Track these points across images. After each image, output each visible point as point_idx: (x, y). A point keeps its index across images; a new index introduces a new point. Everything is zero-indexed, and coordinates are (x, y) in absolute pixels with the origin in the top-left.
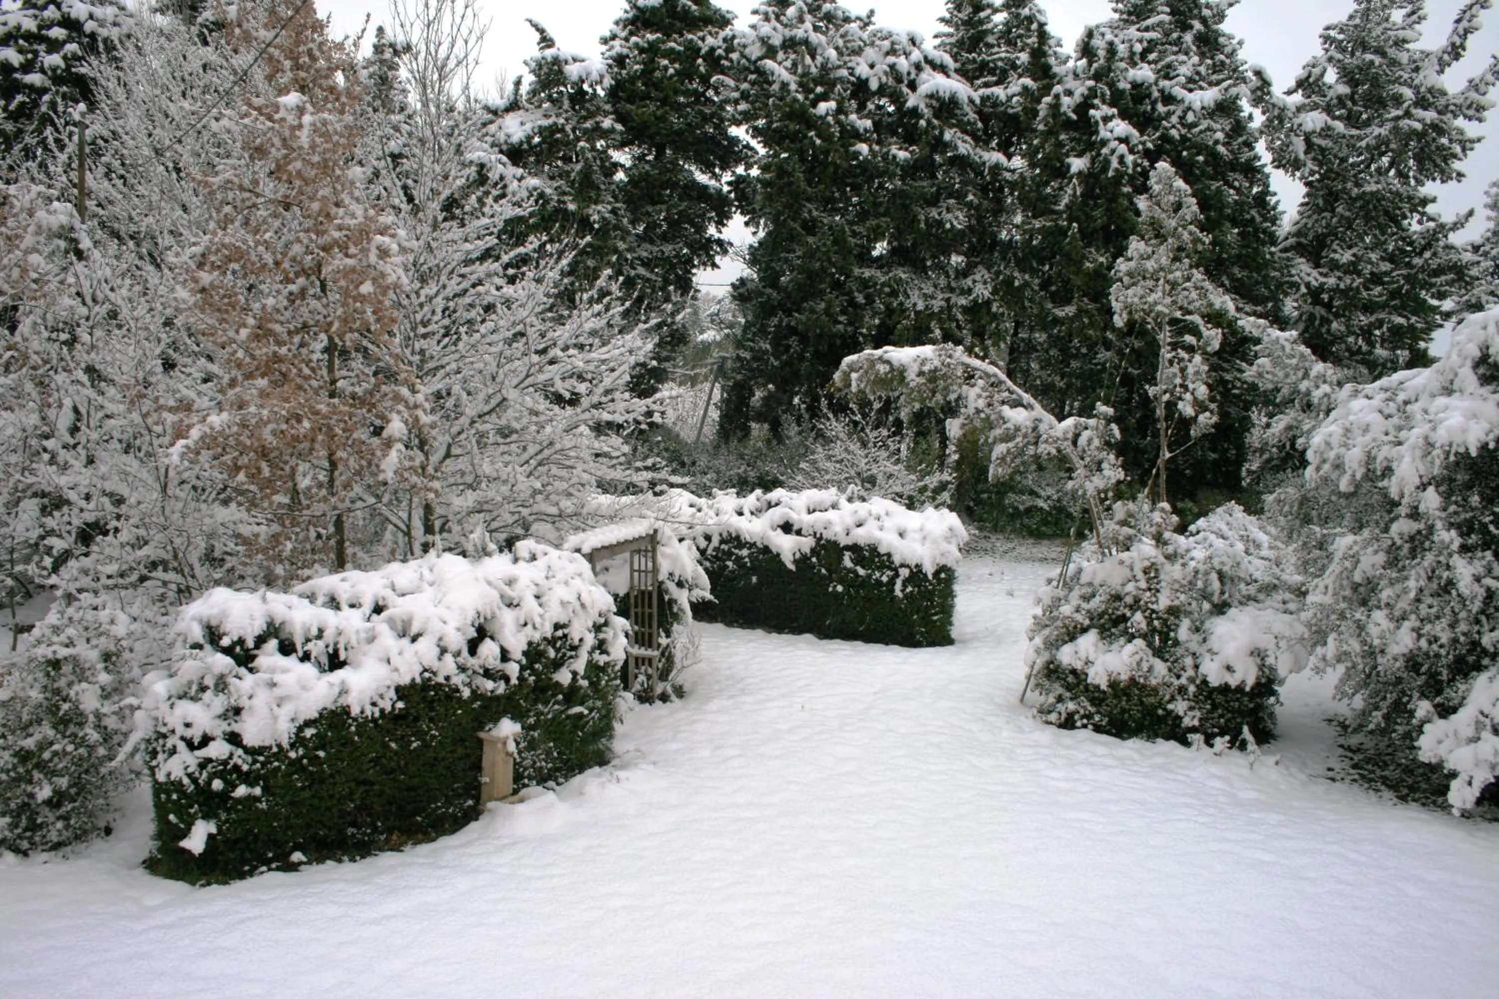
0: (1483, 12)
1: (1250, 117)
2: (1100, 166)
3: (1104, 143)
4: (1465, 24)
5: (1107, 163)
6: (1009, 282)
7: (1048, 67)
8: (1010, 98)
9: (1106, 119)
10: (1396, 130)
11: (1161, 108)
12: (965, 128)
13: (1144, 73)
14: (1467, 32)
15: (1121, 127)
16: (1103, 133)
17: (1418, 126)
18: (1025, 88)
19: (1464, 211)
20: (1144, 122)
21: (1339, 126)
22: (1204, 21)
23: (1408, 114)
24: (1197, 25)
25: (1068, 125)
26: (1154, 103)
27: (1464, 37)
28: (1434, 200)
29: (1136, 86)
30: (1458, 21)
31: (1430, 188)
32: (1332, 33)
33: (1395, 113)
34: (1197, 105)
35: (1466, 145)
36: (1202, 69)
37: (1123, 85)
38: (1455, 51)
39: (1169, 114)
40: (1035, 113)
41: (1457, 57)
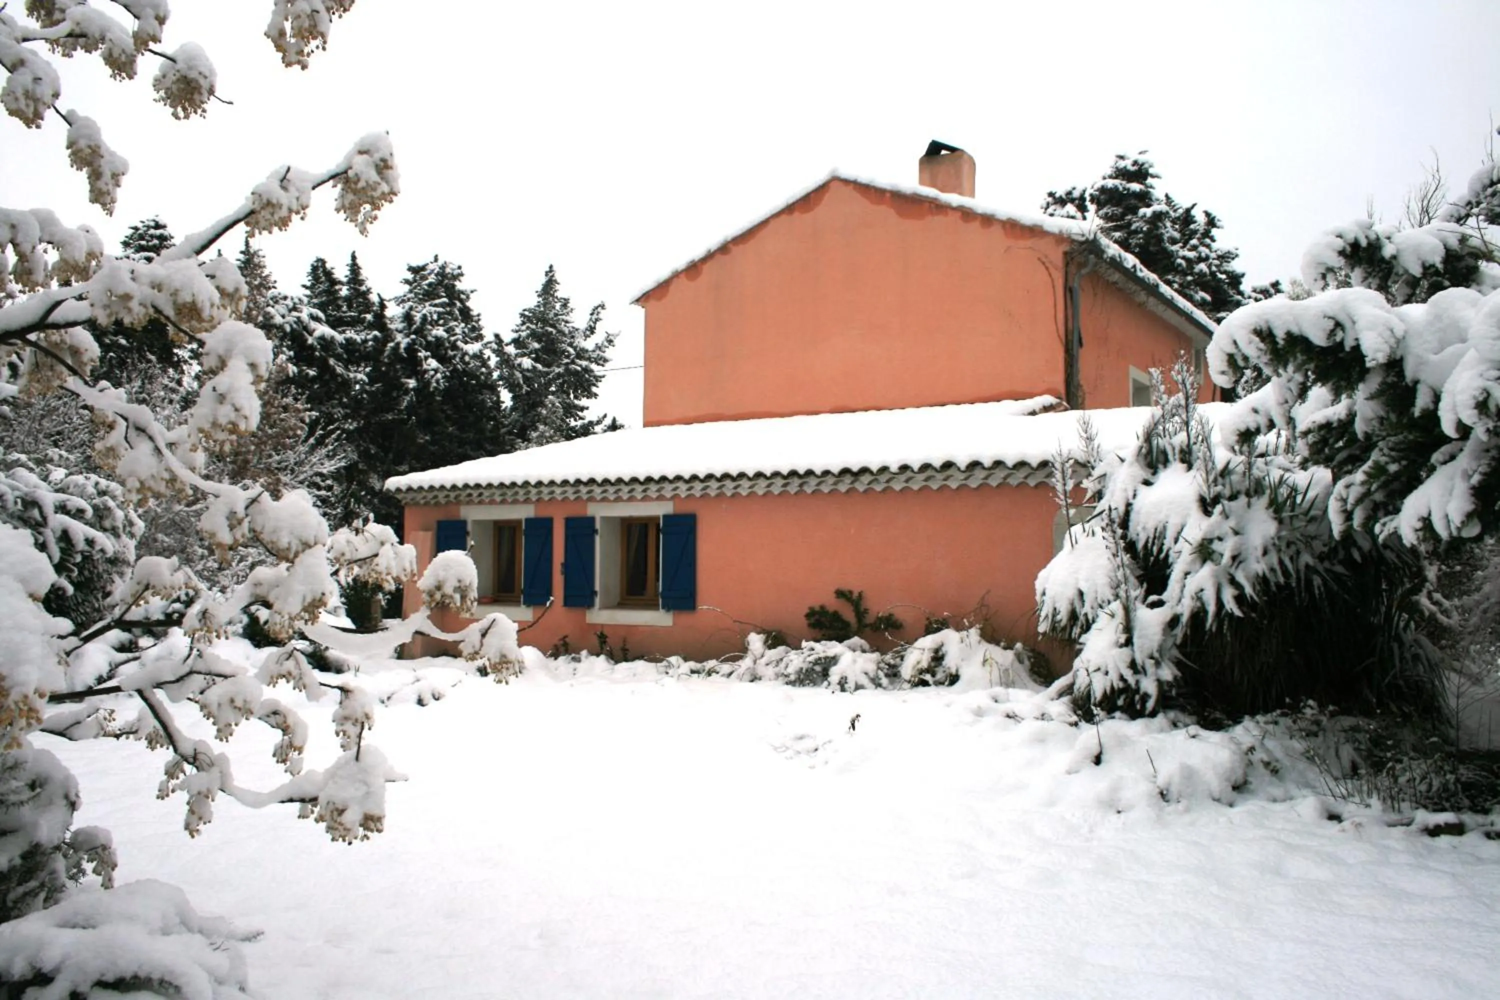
0: (603, 312)
1: (489, 358)
2: (424, 385)
3: (426, 371)
4: (595, 317)
5: (429, 383)
6: (367, 450)
7: (385, 324)
8: (365, 341)
9: (426, 358)
10: (567, 370)
11: (451, 353)
12: (338, 358)
13: (440, 332)
14: (597, 320)
15: (433, 363)
16: (425, 367)
17: (579, 368)
18: (375, 337)
19: (601, 415)
20: (442, 359)
21: (539, 366)
22: (461, 301)
23: (573, 362)
24: (458, 304)
25: (401, 359)
26: (446, 349)
27: (595, 323)
28: (587, 408)
29: (436, 337)
30: (592, 314)
31: (584, 402)
32: (527, 313)
33: (566, 361)
34: (471, 353)
35: (598, 379)
36: (466, 330)
37: (430, 338)
38: (592, 330)
39: (455, 356)
40: (383, 351)
41: (592, 333)
